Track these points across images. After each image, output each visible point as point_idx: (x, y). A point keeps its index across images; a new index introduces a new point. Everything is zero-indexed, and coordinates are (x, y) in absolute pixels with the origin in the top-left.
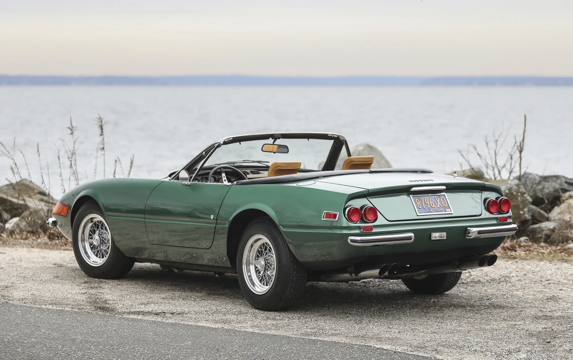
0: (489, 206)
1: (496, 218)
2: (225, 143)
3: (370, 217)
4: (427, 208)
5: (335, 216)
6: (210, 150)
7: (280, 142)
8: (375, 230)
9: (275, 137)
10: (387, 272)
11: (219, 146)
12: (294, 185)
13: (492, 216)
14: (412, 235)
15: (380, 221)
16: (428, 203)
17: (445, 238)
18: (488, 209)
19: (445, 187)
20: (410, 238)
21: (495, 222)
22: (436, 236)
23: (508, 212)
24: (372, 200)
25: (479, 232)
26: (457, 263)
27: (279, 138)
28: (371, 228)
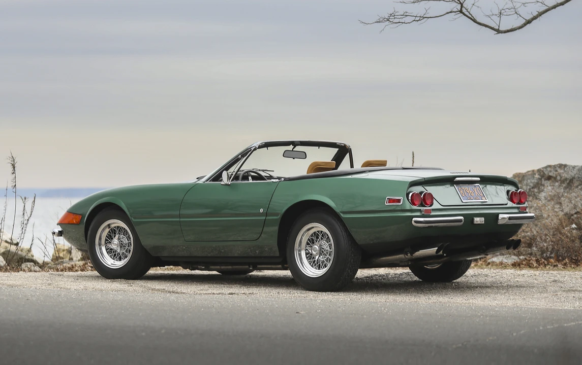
0: (511, 197)
1: (518, 208)
2: (260, 147)
3: (428, 202)
4: (468, 196)
5: (399, 201)
6: (246, 153)
7: (298, 148)
8: (433, 214)
9: (295, 144)
10: (442, 251)
11: (255, 149)
12: (350, 177)
13: (515, 205)
14: (462, 218)
15: (436, 206)
16: (468, 192)
17: (483, 223)
18: (511, 199)
19: (479, 179)
20: (460, 221)
21: (516, 211)
22: (478, 220)
23: (524, 204)
24: (427, 188)
25: (510, 218)
26: (484, 247)
27: (298, 145)
28: (429, 211)
